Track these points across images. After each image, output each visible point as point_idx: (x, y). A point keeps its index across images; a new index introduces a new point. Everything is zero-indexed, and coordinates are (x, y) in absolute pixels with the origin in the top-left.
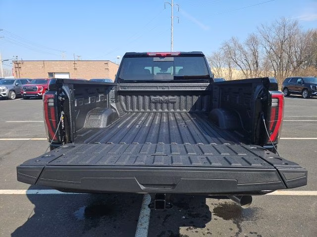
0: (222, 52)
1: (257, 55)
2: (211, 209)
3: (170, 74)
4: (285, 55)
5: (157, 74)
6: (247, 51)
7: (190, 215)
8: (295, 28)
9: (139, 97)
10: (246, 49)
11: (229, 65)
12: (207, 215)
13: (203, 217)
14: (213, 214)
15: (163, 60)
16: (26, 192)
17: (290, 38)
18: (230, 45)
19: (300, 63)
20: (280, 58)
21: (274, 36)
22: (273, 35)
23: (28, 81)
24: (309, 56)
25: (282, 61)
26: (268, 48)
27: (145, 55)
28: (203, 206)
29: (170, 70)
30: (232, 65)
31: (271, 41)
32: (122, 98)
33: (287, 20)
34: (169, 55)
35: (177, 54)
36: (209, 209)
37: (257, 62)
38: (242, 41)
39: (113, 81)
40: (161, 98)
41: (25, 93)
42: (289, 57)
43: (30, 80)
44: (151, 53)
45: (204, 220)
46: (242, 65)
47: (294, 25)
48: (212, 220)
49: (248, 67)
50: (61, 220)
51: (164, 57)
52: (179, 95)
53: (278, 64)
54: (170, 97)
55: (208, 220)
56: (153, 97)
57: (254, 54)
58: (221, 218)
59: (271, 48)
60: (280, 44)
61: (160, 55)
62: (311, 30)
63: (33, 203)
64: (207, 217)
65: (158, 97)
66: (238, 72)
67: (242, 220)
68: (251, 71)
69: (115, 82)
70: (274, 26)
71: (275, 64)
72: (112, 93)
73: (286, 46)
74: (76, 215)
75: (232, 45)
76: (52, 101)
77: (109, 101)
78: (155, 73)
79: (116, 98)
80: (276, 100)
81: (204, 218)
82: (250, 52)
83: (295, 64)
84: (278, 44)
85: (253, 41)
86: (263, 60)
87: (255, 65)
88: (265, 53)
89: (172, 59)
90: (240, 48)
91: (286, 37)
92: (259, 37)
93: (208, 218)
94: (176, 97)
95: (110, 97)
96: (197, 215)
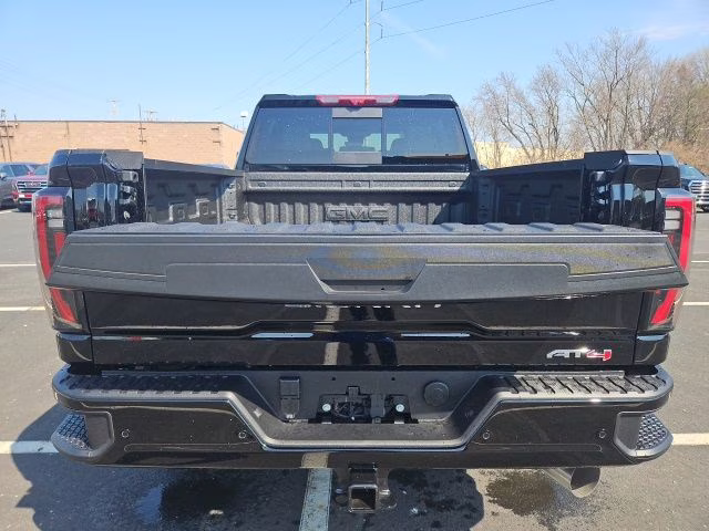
0: (480, 107)
1: (555, 113)
2: (481, 487)
3: (373, 149)
4: (617, 115)
5: (341, 149)
6: (533, 103)
7: (430, 504)
8: (640, 55)
9: (297, 205)
10: (533, 99)
11: (495, 135)
12: (472, 501)
13: (462, 508)
14: (486, 499)
15: (355, 114)
16: (12, 446)
17: (629, 76)
18: (498, 92)
19: (648, 132)
20: (606, 121)
21: (593, 71)
22: (592, 68)
23: (30, 168)
24: (669, 117)
25: (609, 127)
26: (581, 101)
27: (310, 103)
28: (460, 479)
29: (373, 141)
30: (500, 136)
31: (587, 83)
32: (256, 207)
33: (623, 35)
34: (370, 103)
35: (391, 101)
36: (475, 487)
37: (555, 129)
38: (524, 83)
39: (232, 168)
40: (351, 209)
41: (22, 196)
42: (626, 119)
43: (35, 166)
44: (325, 96)
45: (466, 516)
46: (523, 136)
47: (639, 48)
48: (487, 517)
49: (535, 141)
50: (100, 524)
51: (359, 106)
52: (395, 203)
53: (603, 134)
54: (374, 207)
55: (474, 515)
56: (330, 207)
57: (550, 112)
58: (508, 512)
59: (587, 99)
60: (606, 90)
61: (350, 101)
62: (673, 57)
63: (27, 478)
64: (474, 510)
65: (343, 207)
66: (513, 151)
67: (561, 516)
68: (543, 151)
69: (237, 168)
70: (593, 48)
71: (594, 135)
72: (229, 195)
73: (619, 95)
74: (140, 511)
75: (501, 90)
76: (59, 213)
77: (221, 216)
78: (336, 148)
79: (239, 208)
80: (676, 214)
81: (466, 512)
82: (541, 108)
83: (638, 134)
84: (601, 89)
85: (547, 81)
86: (568, 126)
87: (552, 138)
88: (575, 111)
89: (378, 112)
90: (520, 97)
91: (620, 75)
92: (562, 73)
93: (474, 512)
94: (387, 207)
95: (226, 205)
96: (448, 505)
